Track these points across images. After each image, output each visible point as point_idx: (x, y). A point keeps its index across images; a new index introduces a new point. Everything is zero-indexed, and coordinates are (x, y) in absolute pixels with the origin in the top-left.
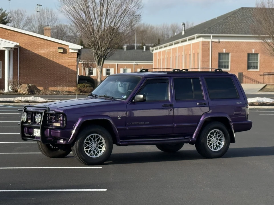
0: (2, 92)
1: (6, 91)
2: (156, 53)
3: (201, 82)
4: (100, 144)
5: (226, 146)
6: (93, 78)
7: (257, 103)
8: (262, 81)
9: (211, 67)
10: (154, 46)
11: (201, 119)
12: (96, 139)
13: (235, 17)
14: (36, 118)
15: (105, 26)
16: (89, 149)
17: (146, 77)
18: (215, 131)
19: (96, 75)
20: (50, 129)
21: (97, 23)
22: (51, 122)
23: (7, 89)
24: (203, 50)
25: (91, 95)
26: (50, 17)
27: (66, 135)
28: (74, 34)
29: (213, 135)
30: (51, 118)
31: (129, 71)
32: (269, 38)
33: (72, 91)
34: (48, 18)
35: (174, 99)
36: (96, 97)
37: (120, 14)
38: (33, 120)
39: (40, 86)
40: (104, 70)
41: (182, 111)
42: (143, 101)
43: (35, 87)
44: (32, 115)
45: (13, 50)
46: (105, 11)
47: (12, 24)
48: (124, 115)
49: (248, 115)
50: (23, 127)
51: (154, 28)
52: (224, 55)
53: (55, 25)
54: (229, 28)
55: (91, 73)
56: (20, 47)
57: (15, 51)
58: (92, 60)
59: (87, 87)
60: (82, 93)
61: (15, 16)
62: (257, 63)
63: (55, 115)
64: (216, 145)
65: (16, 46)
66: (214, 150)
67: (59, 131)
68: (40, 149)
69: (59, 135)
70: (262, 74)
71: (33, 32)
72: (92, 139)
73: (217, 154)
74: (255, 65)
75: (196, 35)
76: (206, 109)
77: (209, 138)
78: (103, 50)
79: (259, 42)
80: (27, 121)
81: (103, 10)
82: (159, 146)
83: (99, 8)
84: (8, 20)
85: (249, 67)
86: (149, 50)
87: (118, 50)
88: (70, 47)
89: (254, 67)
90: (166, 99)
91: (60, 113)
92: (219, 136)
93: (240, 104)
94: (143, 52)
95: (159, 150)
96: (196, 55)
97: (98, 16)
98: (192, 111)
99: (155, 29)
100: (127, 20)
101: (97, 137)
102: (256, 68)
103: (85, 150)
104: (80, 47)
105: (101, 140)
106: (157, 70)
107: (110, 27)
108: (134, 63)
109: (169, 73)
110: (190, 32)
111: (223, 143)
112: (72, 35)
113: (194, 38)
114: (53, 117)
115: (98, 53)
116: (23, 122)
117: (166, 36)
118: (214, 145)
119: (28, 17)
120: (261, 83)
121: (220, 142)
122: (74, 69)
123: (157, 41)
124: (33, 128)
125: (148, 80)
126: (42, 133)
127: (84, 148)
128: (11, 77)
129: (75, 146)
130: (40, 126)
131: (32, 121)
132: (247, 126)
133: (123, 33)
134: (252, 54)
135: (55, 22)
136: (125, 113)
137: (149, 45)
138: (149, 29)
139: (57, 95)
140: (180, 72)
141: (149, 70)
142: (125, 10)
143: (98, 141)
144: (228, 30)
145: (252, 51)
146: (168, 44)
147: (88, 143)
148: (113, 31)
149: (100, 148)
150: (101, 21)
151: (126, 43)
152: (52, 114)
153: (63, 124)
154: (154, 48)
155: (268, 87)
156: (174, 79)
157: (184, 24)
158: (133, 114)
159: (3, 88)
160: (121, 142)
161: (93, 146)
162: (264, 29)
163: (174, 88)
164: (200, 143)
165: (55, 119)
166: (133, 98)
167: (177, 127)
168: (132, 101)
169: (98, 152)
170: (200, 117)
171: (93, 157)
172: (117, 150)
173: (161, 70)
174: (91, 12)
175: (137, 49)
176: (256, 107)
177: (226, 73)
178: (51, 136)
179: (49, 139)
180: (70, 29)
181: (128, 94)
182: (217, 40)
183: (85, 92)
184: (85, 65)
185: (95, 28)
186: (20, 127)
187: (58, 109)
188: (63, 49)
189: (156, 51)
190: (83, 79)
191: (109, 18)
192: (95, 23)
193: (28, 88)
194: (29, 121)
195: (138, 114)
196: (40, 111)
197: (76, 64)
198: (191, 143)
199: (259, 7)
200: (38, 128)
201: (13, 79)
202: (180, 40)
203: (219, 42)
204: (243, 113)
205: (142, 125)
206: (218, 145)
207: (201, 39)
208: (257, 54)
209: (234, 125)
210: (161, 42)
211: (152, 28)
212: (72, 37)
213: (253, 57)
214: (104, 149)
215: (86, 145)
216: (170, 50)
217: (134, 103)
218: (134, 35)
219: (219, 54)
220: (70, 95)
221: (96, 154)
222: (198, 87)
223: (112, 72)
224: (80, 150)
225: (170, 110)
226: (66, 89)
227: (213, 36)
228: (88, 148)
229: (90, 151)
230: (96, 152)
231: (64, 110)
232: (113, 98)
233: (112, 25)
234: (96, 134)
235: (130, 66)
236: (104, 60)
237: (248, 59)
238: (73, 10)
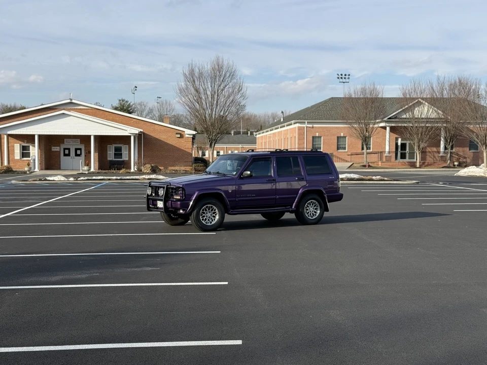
0: (129, 171)
1: (132, 170)
2: (259, 137)
3: (299, 159)
4: (214, 213)
5: (321, 214)
6: (206, 159)
7: (345, 178)
8: (349, 160)
9: (307, 147)
10: (257, 131)
11: (300, 192)
12: (211, 209)
13: (326, 106)
14: (159, 191)
15: (215, 114)
16: (204, 218)
17: (252, 156)
18: (312, 202)
19: (208, 156)
20: (172, 201)
21: (208, 112)
22: (172, 195)
23: (133, 169)
24: (299, 134)
25: (206, 172)
26: (169, 108)
27: (185, 206)
28: (189, 122)
29: (310, 205)
30: (172, 192)
31: (236, 152)
32: (355, 123)
33: (188, 170)
34: (167, 109)
35: (276, 174)
36: (210, 173)
37: (228, 104)
38: (157, 194)
39: (161, 166)
40: (215, 152)
41: (282, 185)
42: (250, 176)
43: (157, 167)
44: (156, 189)
45: (138, 135)
46: (215, 102)
47: (136, 114)
48: (234, 189)
49: (339, 188)
50: (148, 200)
51: (256, 116)
52: (317, 138)
53: (173, 114)
54: (321, 115)
55: (204, 154)
56: (144, 133)
57: (139, 136)
58: (205, 144)
59: (201, 166)
60: (197, 171)
61: (138, 107)
62: (345, 144)
63: (175, 189)
64: (313, 214)
65: (141, 132)
66: (311, 218)
67: (179, 203)
68: (163, 218)
69: (179, 206)
70: (350, 154)
71: (154, 120)
72: (207, 209)
73: (314, 221)
74: (344, 146)
75: (293, 122)
76: (304, 183)
77: (306, 208)
78: (214, 135)
79: (347, 127)
80: (151, 194)
81: (214, 100)
82: (263, 215)
83: (210, 99)
84: (133, 111)
85: (338, 149)
86: (253, 134)
87: (227, 135)
88: (186, 133)
89: (343, 148)
90: (269, 174)
91: (180, 187)
92: (315, 206)
93: (333, 179)
94: (248, 136)
95: (264, 219)
96: (293, 138)
97: (209, 105)
98: (291, 185)
99: (258, 116)
100: (233, 109)
101: (212, 207)
102: (345, 148)
103: (201, 219)
104: (194, 133)
105: (215, 210)
106: (260, 150)
107: (220, 116)
108: (240, 146)
109: (272, 152)
110: (288, 119)
111: (319, 212)
112: (188, 122)
113: (291, 124)
114: (174, 191)
115: (210, 137)
116: (148, 195)
117: (267, 123)
118: (310, 214)
119: (150, 108)
120: (349, 162)
121: (315, 211)
122: (190, 151)
123: (260, 127)
124: (156, 200)
125: (254, 159)
126: (165, 204)
127: (201, 217)
128: (136, 158)
129: (192, 215)
130: (163, 198)
131: (155, 195)
132: (339, 197)
133: (231, 120)
134: (341, 137)
135: (173, 111)
136: (234, 187)
137: (253, 130)
138: (253, 117)
139: (176, 174)
140: (281, 151)
141: (254, 151)
142: (233, 101)
143: (212, 211)
144: (321, 117)
145: (341, 134)
146: (269, 129)
147: (204, 213)
148: (222, 119)
149: (214, 217)
150: (212, 110)
151: (233, 129)
152: (172, 188)
153: (182, 197)
154: (258, 133)
155: (355, 165)
156: (276, 157)
157: (282, 112)
158: (242, 188)
159: (130, 168)
160: (232, 212)
161: (208, 215)
162: (351, 116)
163: (277, 164)
164: (299, 213)
165: (175, 193)
166: (242, 174)
167: (279, 198)
168: (241, 177)
169: (212, 221)
170: (299, 190)
171: (208, 224)
172: (229, 218)
173: (264, 150)
174: (204, 103)
175: (243, 134)
176: (345, 182)
177: (321, 152)
178: (172, 207)
179: (170, 209)
180: (186, 118)
181: (237, 170)
182: (311, 126)
183: (200, 171)
184: (199, 148)
185: (207, 116)
186: (146, 200)
187: (177, 184)
188: (180, 134)
189: (259, 136)
190: (197, 160)
191: (218, 107)
192: (207, 112)
193: (151, 168)
194: (154, 195)
195: (245, 187)
196: (162, 186)
197: (191, 147)
198: (291, 212)
199: (347, 96)
200: (161, 200)
201: (138, 160)
202: (279, 126)
203: (313, 127)
204: (335, 187)
205: (249, 197)
206: (314, 213)
207: (297, 125)
208: (345, 137)
209: (327, 196)
210: (263, 128)
211: (255, 116)
212: (188, 125)
213: (342, 139)
214: (217, 217)
215: (202, 215)
216: (271, 134)
217: (242, 178)
218: (240, 122)
219: (313, 137)
220: (186, 173)
221: (211, 222)
222: (297, 164)
223: (222, 153)
224: (197, 219)
225: (272, 184)
226: (183, 168)
227: (307, 122)
228: (204, 216)
229: (206, 219)
230: (210, 220)
231: (183, 185)
232: (224, 175)
233: (222, 114)
234: (210, 205)
235: (237, 149)
236: (215, 143)
237: (338, 142)
238: (189, 100)
